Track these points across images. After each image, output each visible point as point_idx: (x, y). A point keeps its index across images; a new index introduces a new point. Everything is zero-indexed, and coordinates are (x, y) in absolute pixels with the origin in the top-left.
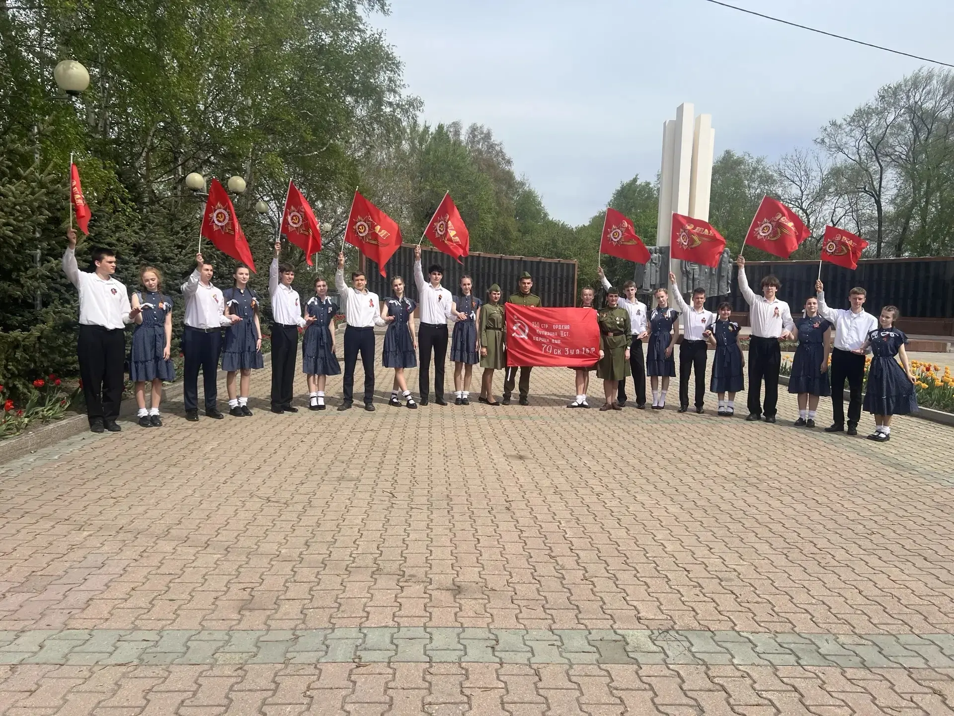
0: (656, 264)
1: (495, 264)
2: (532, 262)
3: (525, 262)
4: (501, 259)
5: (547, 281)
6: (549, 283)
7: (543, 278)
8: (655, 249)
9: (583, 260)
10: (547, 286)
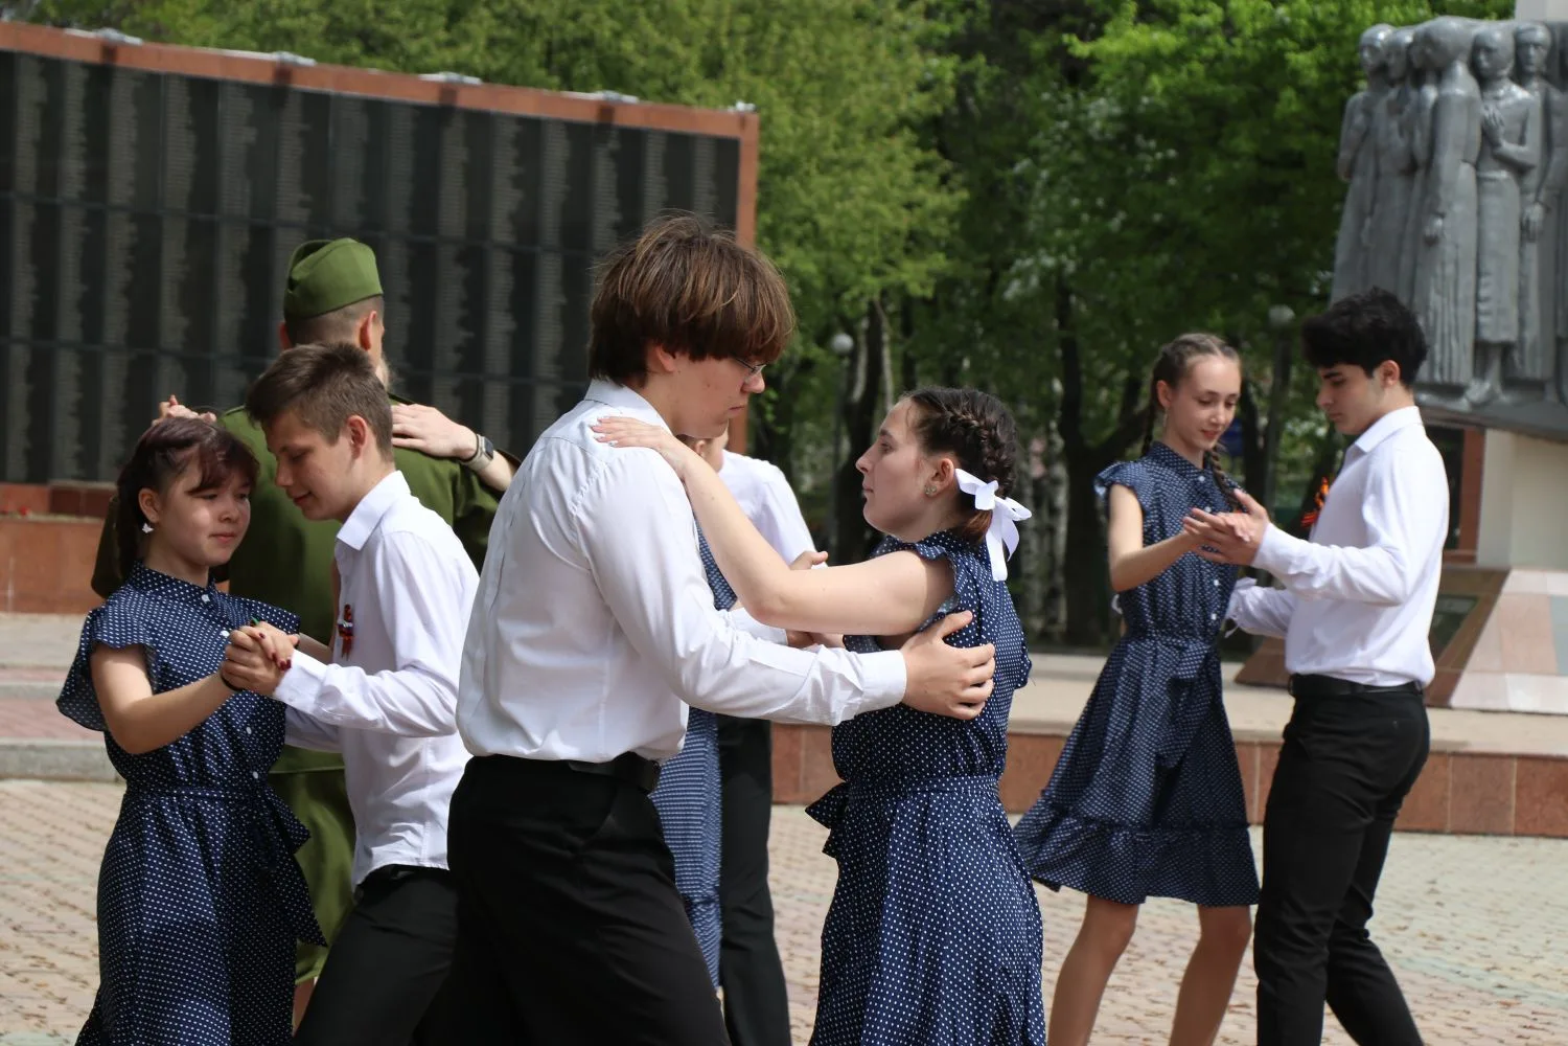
0: (1519, 170)
1: (51, 114)
2: (375, 110)
3: (318, 105)
4: (102, 74)
5: (500, 282)
6: (523, 304)
7: (473, 256)
8: (1521, 45)
9: (784, 115)
10: (500, 325)
